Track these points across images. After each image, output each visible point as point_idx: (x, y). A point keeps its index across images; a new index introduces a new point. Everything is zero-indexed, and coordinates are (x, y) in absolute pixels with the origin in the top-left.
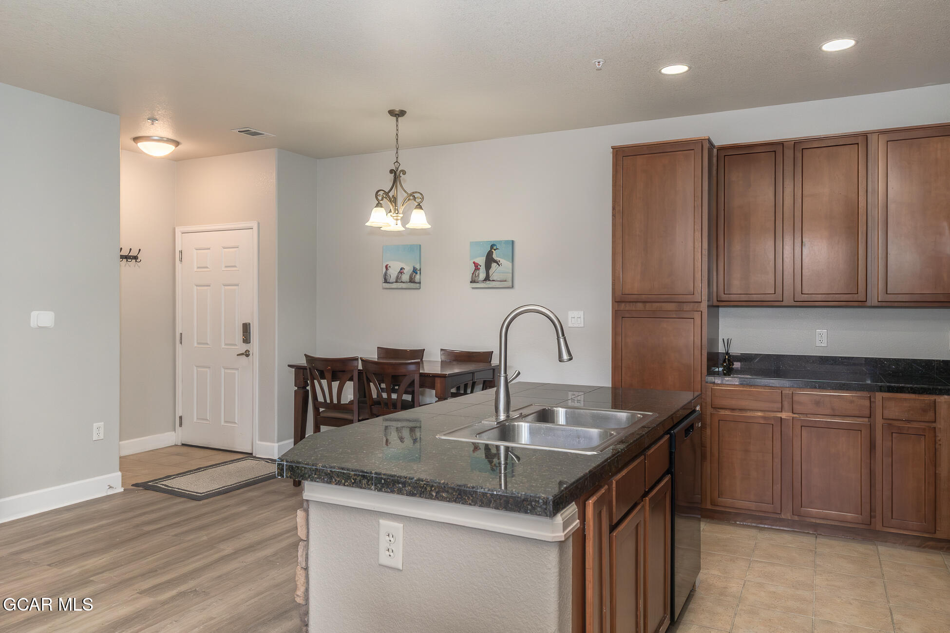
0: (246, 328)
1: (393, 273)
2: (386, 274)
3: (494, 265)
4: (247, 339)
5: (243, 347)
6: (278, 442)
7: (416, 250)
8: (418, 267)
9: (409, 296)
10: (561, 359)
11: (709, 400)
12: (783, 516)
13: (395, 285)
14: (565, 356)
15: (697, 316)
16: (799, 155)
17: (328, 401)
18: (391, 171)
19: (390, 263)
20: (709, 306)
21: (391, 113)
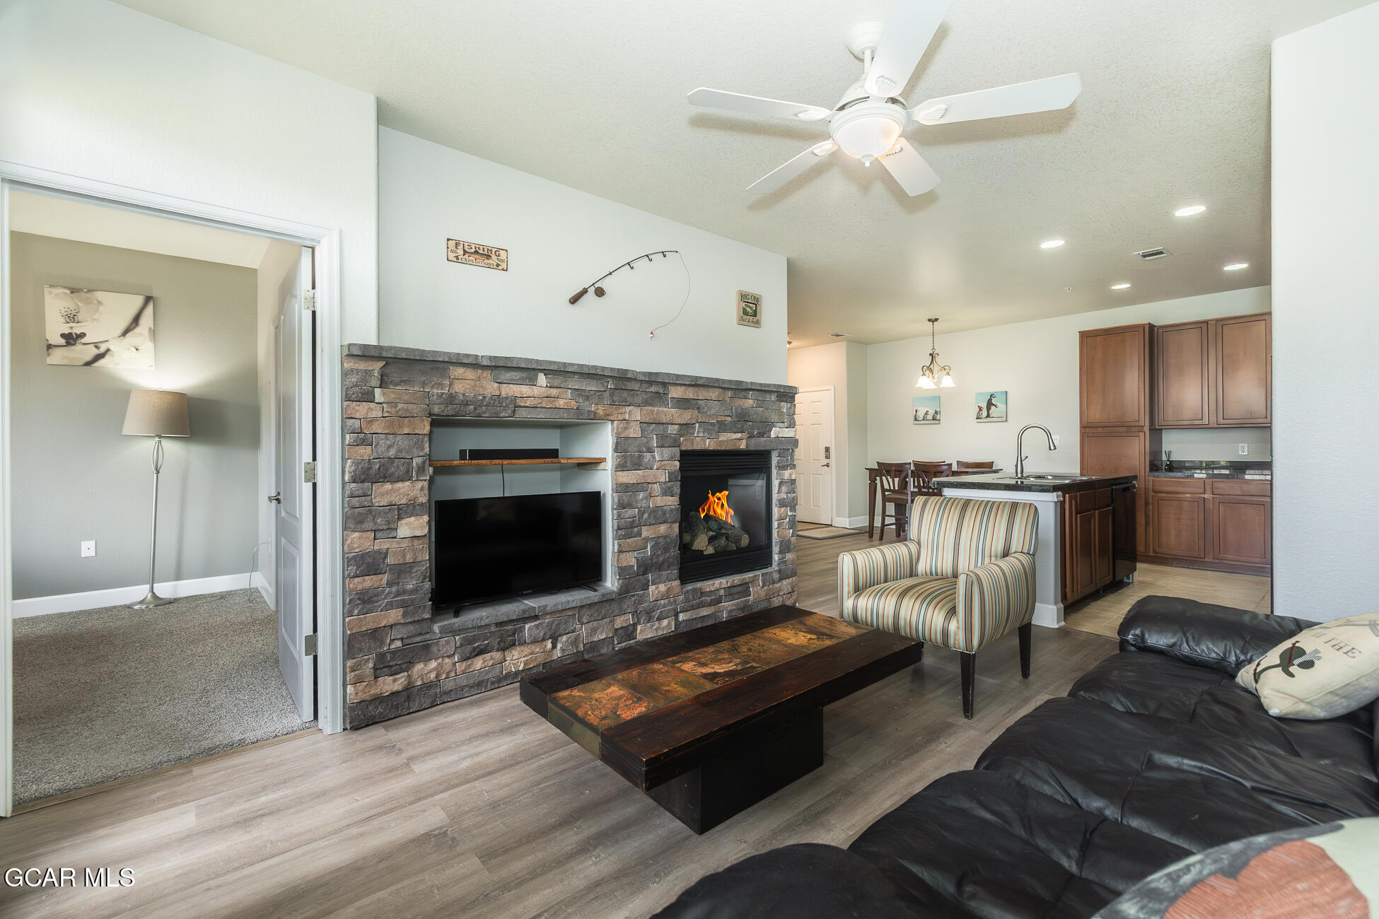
0: (827, 450)
1: (921, 415)
2: (916, 415)
3: (993, 407)
4: (828, 457)
5: (826, 461)
6: (849, 517)
7: (937, 399)
8: (938, 410)
9: (933, 428)
10: (1050, 449)
11: (1151, 487)
12: (1206, 560)
13: (923, 422)
14: (1052, 448)
15: (1141, 435)
16: (1219, 330)
17: (892, 488)
18: (930, 354)
19: (919, 409)
20: (1150, 429)
21: (929, 320)
